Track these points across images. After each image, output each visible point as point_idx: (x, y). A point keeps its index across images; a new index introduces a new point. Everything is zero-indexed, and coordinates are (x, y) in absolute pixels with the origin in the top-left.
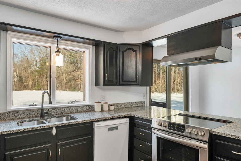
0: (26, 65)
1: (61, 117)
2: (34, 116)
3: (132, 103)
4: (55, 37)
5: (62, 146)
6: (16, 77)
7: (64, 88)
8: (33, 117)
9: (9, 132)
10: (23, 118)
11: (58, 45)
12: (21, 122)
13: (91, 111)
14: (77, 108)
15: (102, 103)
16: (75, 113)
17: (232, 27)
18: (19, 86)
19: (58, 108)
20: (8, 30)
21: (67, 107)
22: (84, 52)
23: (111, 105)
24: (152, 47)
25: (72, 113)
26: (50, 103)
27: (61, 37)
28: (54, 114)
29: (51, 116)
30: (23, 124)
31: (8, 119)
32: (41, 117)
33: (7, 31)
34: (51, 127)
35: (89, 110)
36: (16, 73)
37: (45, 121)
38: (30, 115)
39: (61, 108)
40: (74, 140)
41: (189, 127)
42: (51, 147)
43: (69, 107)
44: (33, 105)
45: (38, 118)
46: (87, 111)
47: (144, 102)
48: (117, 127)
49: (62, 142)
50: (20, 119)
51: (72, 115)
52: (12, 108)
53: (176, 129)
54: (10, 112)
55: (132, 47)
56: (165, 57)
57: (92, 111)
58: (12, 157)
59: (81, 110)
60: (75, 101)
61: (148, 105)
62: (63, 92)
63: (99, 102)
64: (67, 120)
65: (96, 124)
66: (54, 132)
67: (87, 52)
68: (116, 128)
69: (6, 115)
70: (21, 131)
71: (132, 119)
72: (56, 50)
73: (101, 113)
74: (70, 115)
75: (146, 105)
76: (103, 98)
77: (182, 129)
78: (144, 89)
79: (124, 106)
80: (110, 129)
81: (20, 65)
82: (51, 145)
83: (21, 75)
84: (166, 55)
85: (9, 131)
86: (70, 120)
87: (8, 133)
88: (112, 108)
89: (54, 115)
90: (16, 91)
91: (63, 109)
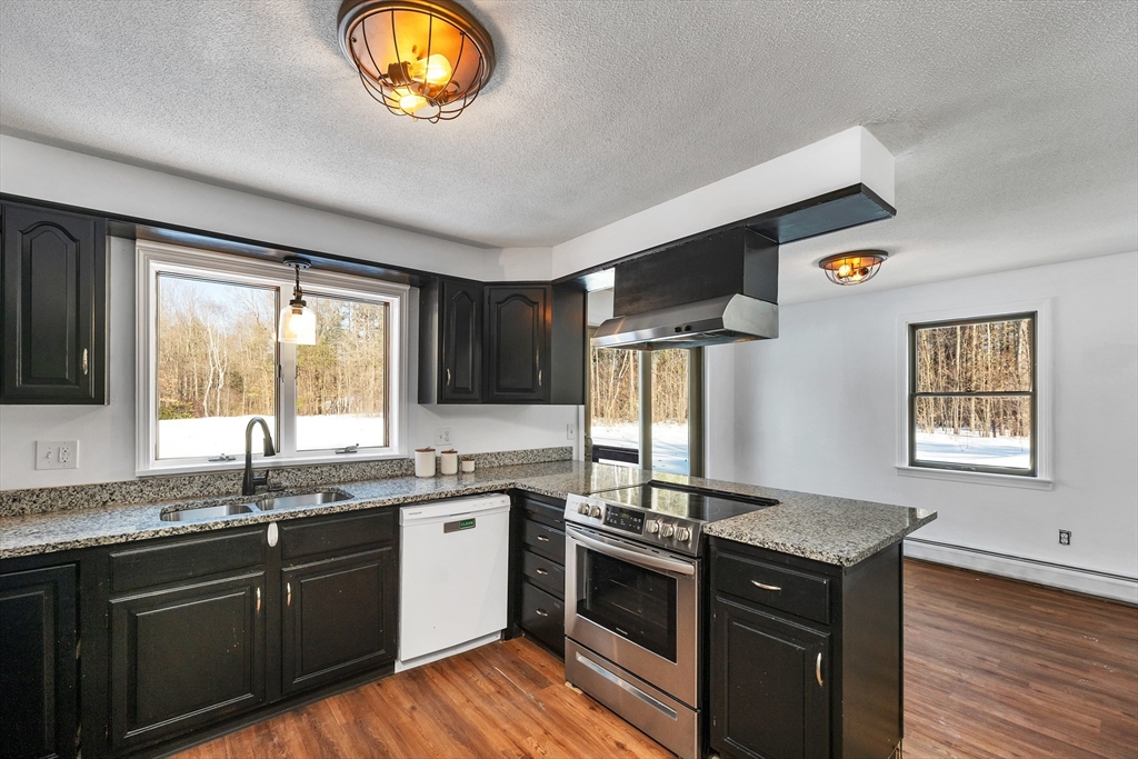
0: (252, 339)
1: (309, 493)
2: (224, 490)
3: (532, 451)
4: (289, 259)
5: (297, 576)
6: (222, 375)
7: (371, 410)
8: (220, 495)
9: (124, 538)
10: (188, 498)
11: (298, 282)
12: (177, 510)
13: (406, 475)
14: (363, 466)
15: (438, 454)
16: (356, 481)
17: (778, 244)
18: (232, 402)
19: (299, 468)
20: (137, 235)
21: (330, 464)
22: (387, 304)
23: (468, 458)
24: (585, 292)
25: (344, 482)
26: (270, 451)
27: (309, 261)
28: (288, 484)
29: (279, 490)
30: (184, 514)
31: (137, 500)
32: (244, 494)
33: (134, 239)
34: (261, 521)
35: (399, 473)
36: (222, 364)
37: (252, 506)
38: (211, 489)
39: (310, 466)
40: (337, 559)
41: (655, 516)
42: (263, 582)
43: (336, 466)
44: (222, 459)
45: (233, 497)
46: (392, 477)
47: (569, 450)
48: (473, 520)
49: (300, 567)
50: (176, 499)
51: (342, 488)
52: (151, 468)
53: (622, 523)
54: (143, 480)
55: (524, 292)
56: (607, 322)
57: (410, 475)
58: (133, 611)
59: (373, 472)
60: (353, 447)
61: (582, 458)
62: (368, 419)
63: (427, 450)
64: (326, 499)
65: (406, 513)
66: (273, 536)
67: (395, 302)
68: (470, 523)
69: (132, 488)
70: (161, 534)
71: (519, 497)
72: (294, 298)
73: (433, 481)
74: (337, 486)
75: (574, 458)
76: (444, 437)
77: (637, 524)
78: (569, 411)
79: (507, 462)
80: (449, 527)
81: (235, 338)
82: (261, 573)
83: (237, 370)
84: (612, 317)
85: (121, 536)
86: (336, 500)
87: (118, 541)
88: (469, 466)
89: (287, 487)
90: (222, 418)
91: (318, 471)
